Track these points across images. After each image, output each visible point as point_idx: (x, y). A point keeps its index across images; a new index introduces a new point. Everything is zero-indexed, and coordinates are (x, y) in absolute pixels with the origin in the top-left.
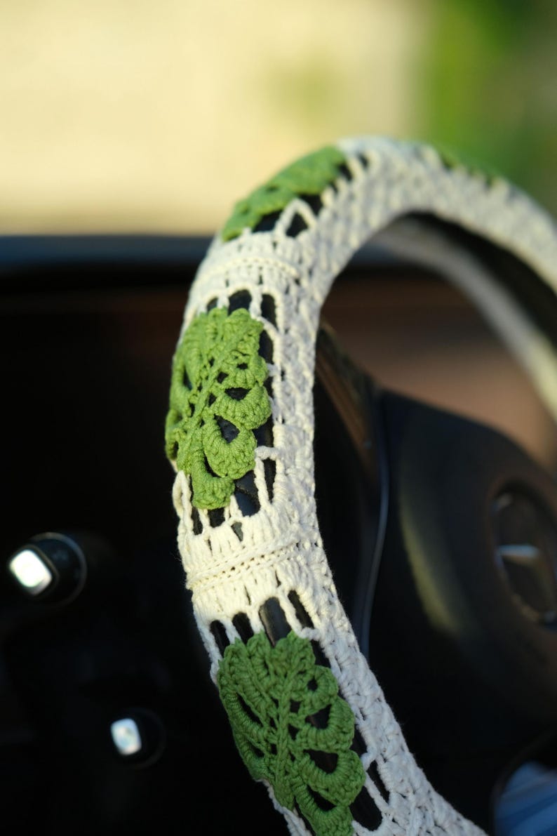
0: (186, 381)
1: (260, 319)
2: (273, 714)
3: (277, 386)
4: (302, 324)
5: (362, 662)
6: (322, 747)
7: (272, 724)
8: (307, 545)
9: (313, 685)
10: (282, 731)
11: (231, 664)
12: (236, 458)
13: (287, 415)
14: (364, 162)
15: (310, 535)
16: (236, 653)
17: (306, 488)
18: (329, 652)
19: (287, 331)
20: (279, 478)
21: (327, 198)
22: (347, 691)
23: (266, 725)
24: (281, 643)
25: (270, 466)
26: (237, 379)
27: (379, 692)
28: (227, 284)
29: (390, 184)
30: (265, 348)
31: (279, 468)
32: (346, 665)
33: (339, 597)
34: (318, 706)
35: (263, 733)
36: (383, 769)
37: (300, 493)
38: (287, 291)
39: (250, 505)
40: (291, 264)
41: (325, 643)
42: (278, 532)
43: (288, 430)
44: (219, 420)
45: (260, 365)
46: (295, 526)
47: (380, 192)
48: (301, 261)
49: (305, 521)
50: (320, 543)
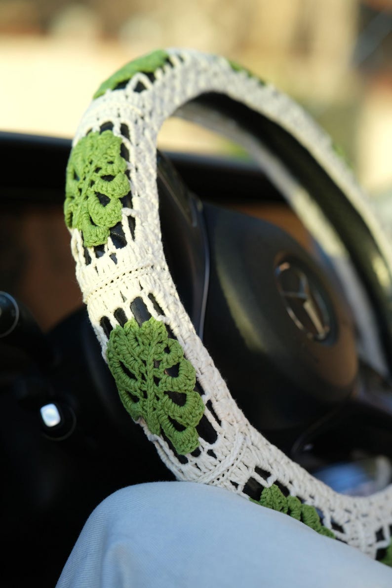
0: (76, 177)
1: (120, 136)
2: (143, 370)
3: (133, 175)
4: (147, 142)
5: (198, 341)
6: (176, 389)
7: (143, 378)
8: (158, 268)
9: (167, 350)
10: (150, 381)
11: (114, 342)
12: (110, 215)
13: (141, 192)
14: (181, 59)
15: (160, 263)
16: (117, 334)
17: (156, 235)
18: (176, 331)
19: (137, 145)
20: (138, 227)
21: (158, 74)
22: (190, 356)
23: (139, 378)
24: (145, 324)
25: (132, 220)
26: (107, 170)
27: (210, 360)
28: (98, 119)
29: (198, 73)
30: (124, 153)
31: (138, 222)
32: (188, 340)
33: (181, 300)
34: (172, 363)
35: (137, 384)
36: (215, 405)
37: (151, 238)
38: (136, 122)
39: (120, 242)
40: (138, 106)
41: (173, 326)
42: (139, 258)
43: (142, 201)
44: (98, 195)
45: (122, 162)
46: (150, 256)
47: (192, 76)
48: (144, 107)
49: (156, 254)
50: (167, 268)
